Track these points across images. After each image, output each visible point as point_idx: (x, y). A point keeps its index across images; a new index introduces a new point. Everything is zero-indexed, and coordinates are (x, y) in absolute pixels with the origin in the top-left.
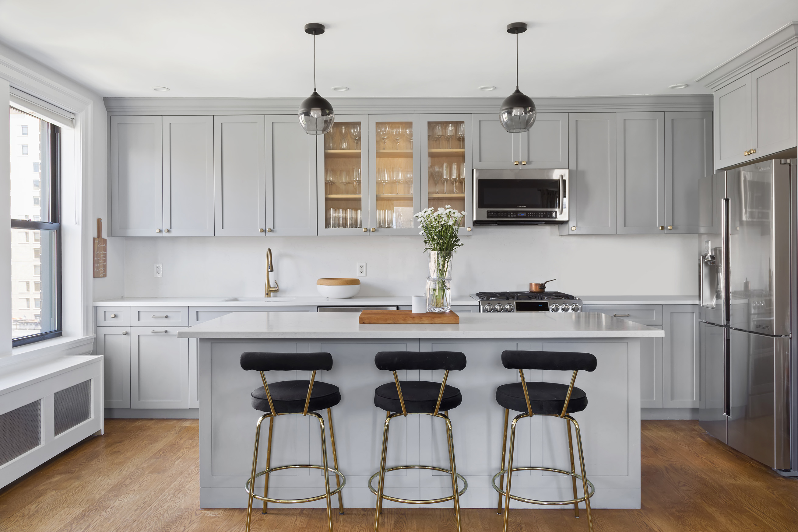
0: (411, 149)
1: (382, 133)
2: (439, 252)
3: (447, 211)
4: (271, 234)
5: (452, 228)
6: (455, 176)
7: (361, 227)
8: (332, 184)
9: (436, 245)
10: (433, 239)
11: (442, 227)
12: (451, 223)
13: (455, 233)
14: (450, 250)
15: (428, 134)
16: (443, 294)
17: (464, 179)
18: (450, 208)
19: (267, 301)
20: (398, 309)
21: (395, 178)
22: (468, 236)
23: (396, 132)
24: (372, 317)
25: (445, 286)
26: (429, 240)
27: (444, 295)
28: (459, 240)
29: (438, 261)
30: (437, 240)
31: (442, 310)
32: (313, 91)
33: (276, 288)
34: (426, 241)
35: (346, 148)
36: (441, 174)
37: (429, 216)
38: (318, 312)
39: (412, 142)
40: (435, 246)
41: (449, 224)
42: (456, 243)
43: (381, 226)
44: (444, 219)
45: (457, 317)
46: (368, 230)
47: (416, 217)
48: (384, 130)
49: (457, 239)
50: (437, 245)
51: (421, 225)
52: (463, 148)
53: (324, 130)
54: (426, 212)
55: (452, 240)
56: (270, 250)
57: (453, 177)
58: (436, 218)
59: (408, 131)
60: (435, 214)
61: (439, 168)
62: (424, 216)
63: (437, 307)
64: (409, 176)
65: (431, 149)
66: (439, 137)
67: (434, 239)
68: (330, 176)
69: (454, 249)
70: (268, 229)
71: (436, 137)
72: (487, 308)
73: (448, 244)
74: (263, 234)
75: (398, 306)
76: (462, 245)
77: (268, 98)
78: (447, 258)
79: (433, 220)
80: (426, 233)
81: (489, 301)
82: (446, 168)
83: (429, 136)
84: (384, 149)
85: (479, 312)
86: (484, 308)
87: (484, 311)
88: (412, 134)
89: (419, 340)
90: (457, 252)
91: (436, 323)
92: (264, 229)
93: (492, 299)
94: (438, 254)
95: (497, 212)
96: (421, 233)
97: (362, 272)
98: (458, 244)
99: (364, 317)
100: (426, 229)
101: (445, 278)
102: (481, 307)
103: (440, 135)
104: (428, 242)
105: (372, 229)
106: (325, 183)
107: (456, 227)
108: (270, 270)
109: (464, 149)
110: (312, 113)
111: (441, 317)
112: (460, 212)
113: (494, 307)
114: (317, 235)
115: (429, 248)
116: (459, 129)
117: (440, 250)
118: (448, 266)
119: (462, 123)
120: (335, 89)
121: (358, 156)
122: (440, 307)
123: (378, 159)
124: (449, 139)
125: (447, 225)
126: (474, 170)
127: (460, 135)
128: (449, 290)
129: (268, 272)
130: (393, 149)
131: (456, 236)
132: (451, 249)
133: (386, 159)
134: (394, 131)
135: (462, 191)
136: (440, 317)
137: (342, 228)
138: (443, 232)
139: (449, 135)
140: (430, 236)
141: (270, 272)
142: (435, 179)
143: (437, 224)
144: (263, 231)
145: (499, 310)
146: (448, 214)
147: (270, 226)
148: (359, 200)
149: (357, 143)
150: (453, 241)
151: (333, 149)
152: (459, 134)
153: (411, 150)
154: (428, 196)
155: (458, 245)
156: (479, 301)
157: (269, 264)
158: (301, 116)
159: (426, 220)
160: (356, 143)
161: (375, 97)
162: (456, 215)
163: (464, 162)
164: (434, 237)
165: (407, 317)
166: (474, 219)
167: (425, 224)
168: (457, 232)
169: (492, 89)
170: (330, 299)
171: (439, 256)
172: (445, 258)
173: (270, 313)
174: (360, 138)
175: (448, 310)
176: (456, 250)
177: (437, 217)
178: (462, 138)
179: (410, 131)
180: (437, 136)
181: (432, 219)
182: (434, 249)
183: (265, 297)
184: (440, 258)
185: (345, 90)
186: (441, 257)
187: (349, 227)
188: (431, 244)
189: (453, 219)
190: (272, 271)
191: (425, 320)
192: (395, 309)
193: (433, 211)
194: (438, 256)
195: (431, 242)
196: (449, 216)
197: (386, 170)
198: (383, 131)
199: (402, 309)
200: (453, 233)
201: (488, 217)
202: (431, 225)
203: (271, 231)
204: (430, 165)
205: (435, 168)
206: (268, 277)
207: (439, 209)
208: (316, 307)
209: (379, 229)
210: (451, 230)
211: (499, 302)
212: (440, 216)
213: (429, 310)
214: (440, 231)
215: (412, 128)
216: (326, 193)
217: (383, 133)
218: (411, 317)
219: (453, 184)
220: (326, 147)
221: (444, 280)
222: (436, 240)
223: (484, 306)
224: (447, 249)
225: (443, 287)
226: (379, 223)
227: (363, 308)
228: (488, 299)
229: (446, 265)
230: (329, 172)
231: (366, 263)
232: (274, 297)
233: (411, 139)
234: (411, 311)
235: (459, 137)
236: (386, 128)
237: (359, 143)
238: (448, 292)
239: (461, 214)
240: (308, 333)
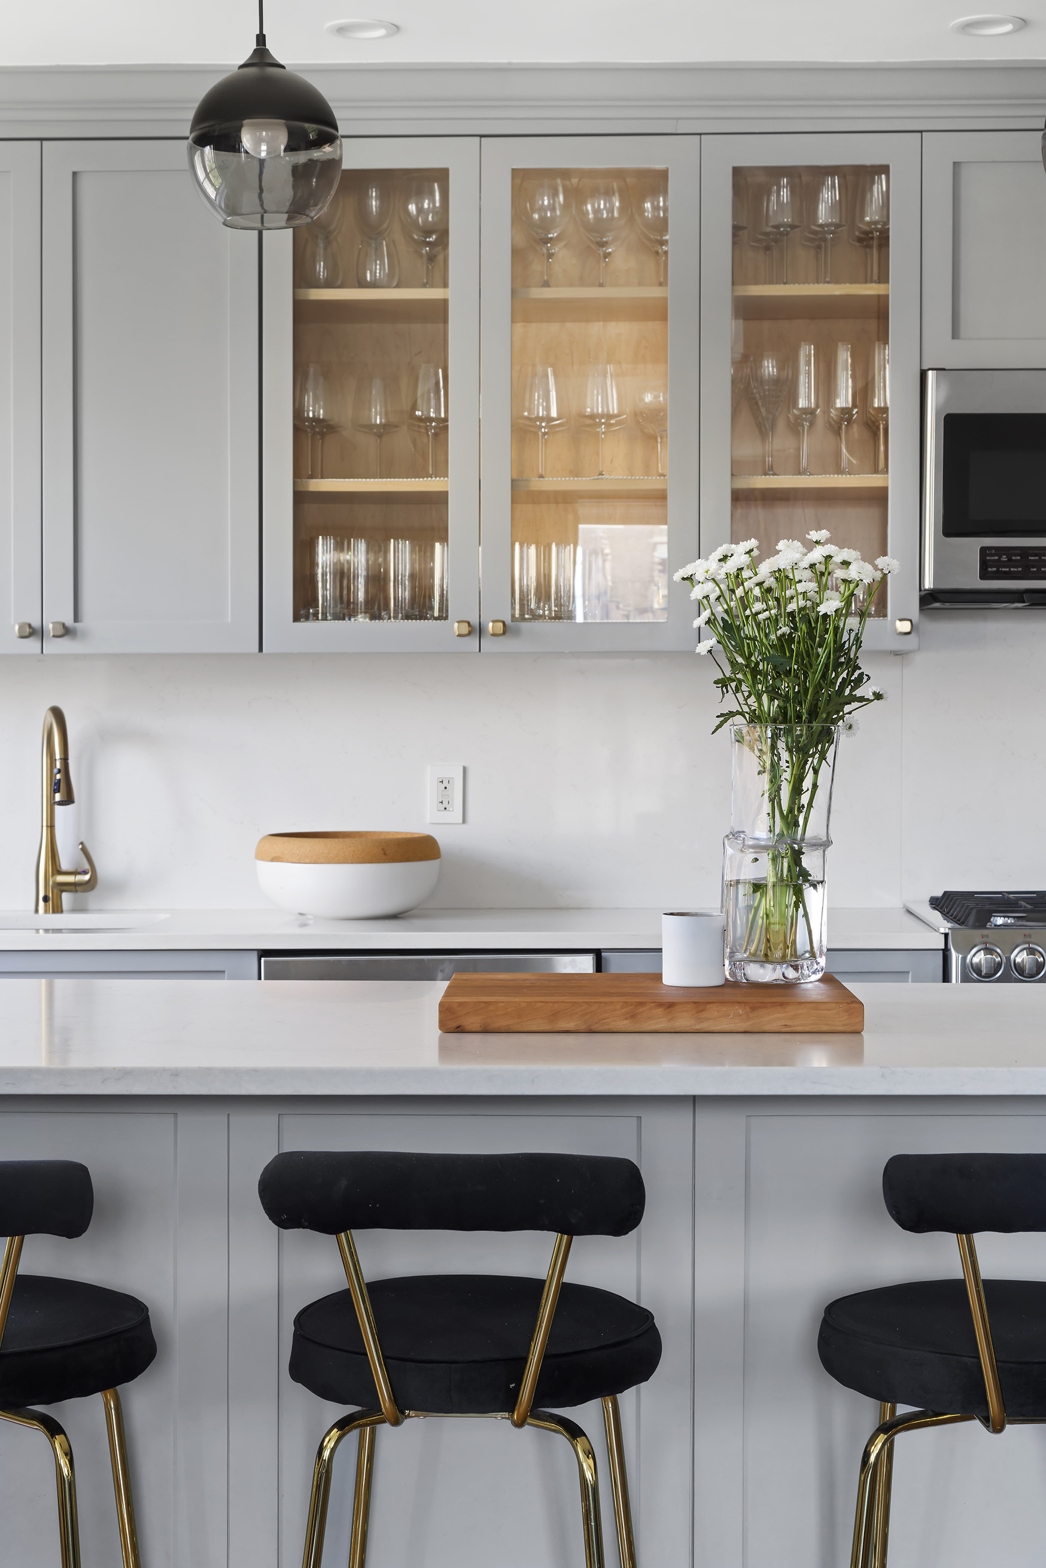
0: (661, 284)
1: (536, 216)
2: (780, 729)
3: (817, 555)
4: (65, 646)
5: (836, 628)
6: (844, 399)
7: (443, 616)
8: (323, 435)
9: (765, 698)
10: (755, 671)
11: (793, 621)
12: (830, 605)
13: (849, 649)
14: (825, 720)
15: (734, 220)
16: (797, 906)
17: (885, 410)
18: (827, 542)
19: (47, 931)
20: (599, 966)
21: (592, 409)
22: (897, 654)
23: (597, 211)
24: (497, 1002)
25: (805, 874)
26: (740, 676)
27: (801, 910)
28: (865, 678)
29: (775, 767)
30: (773, 678)
31: (791, 974)
32: (253, 45)
33: (85, 873)
34: (723, 683)
35: (386, 278)
36: (786, 387)
37: (737, 576)
38: (260, 978)
39: (666, 253)
40: (760, 704)
41: (822, 609)
42: (852, 690)
43: (531, 612)
44: (800, 588)
45: (854, 1005)
46: (477, 631)
47: (683, 579)
48: (546, 203)
49: (856, 675)
50: (771, 700)
51: (706, 614)
52: (883, 277)
53: (296, 210)
54: (724, 559)
55: (837, 677)
56: (57, 714)
57: (838, 405)
58: (766, 585)
59: (648, 205)
60: (765, 569)
61: (781, 367)
62: (718, 578)
63: (766, 959)
64: (648, 398)
65: (747, 284)
66: (781, 234)
67: (760, 673)
68: (316, 400)
69: (842, 718)
70: (51, 626)
71: (767, 234)
72: (976, 960)
73: (816, 693)
74: (32, 646)
75: (597, 953)
76: (878, 696)
77: (58, 66)
78: (813, 756)
79: (757, 591)
80: (725, 648)
81: (984, 932)
82: (808, 363)
83: (736, 229)
84: (546, 284)
85: (944, 981)
86: (964, 959)
87: (966, 979)
88: (665, 220)
89: (694, 1101)
90: (854, 727)
91: (767, 1028)
92: (36, 623)
93: (1000, 921)
94: (775, 737)
95: (1025, 551)
96: (703, 648)
97: (445, 804)
98: (858, 693)
99: (461, 1004)
100: (724, 629)
101: (803, 839)
102: (955, 957)
103: (783, 225)
104: (733, 684)
105: (491, 624)
106: (297, 430)
107: (853, 622)
108: (58, 797)
109: (887, 282)
110: (247, 140)
111: (788, 1003)
112: (869, 558)
113: (1008, 959)
114: (261, 649)
115: (738, 713)
116: (868, 196)
117: (785, 721)
118: (815, 786)
119: (880, 174)
120: (341, 30)
121: (438, 312)
122: (783, 960)
123: (519, 326)
124: (825, 240)
125: (813, 615)
126: (930, 373)
127: (869, 223)
128: (819, 887)
129: (52, 804)
130: (582, 282)
131: (850, 660)
132: (829, 714)
133: (554, 327)
134: (589, 207)
135: (878, 466)
136: (782, 1004)
137: (362, 619)
138: (799, 642)
139: (821, 226)
140: (740, 660)
141: (57, 808)
142: (763, 410)
143: (773, 612)
144: (33, 632)
145: (1030, 969)
146: (821, 568)
147: (60, 612)
148: (440, 499)
149: (431, 258)
150: (840, 680)
151: (329, 284)
152: (868, 219)
153: (661, 288)
154: (731, 485)
155: (862, 699)
156: (942, 930)
157: (55, 771)
158: (198, 153)
159: (727, 594)
160: (425, 259)
161: (510, 63)
162: (853, 573)
163: (883, 337)
164: (757, 664)
165: (642, 1004)
166: (928, 584)
167: (720, 609)
168: (858, 641)
169: (1009, 27)
170: (311, 922)
171: (781, 745)
172: (801, 751)
173: (60, 983)
174: (444, 234)
175: (814, 973)
176: (849, 722)
177: (772, 579)
178: (879, 238)
179: (656, 208)
180: (769, 229)
181: (751, 590)
182: (759, 718)
183: (37, 911)
184: (785, 756)
185: (382, 32)
186: (789, 750)
187: (396, 618)
188: (746, 694)
189: (842, 589)
190: (68, 800)
191: (717, 1017)
192: (585, 965)
193: (756, 553)
194: (774, 747)
195: (744, 688)
196: (820, 573)
197: (555, 374)
198: (542, 209)
199: (616, 965)
200: (839, 648)
201: (983, 576)
202: (748, 612)
203: (66, 632)
204: (742, 351)
205: (761, 366)
206: (51, 827)
207: (782, 545)
208: (255, 956)
209: (524, 625)
210: (829, 637)
211: (1030, 936)
212: (787, 577)
213: (732, 974)
214: (785, 641)
215: (665, 192)
216: (299, 473)
217: (541, 218)
218: (660, 1005)
219: (838, 433)
220: (302, 277)
221: (801, 848)
222: (765, 677)
223: (964, 951)
224: (813, 714)
225: (794, 877)
226: (521, 600)
227: (451, 960)
228: (982, 921)
229: (807, 784)
230: (310, 384)
231: (465, 769)
232: (75, 910)
233: (665, 243)
234: (658, 977)
235: (866, 233)
236: (555, 194)
237: (440, 257)
238: (814, 898)
239: (876, 568)
240: (226, 1072)
